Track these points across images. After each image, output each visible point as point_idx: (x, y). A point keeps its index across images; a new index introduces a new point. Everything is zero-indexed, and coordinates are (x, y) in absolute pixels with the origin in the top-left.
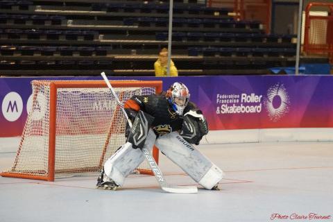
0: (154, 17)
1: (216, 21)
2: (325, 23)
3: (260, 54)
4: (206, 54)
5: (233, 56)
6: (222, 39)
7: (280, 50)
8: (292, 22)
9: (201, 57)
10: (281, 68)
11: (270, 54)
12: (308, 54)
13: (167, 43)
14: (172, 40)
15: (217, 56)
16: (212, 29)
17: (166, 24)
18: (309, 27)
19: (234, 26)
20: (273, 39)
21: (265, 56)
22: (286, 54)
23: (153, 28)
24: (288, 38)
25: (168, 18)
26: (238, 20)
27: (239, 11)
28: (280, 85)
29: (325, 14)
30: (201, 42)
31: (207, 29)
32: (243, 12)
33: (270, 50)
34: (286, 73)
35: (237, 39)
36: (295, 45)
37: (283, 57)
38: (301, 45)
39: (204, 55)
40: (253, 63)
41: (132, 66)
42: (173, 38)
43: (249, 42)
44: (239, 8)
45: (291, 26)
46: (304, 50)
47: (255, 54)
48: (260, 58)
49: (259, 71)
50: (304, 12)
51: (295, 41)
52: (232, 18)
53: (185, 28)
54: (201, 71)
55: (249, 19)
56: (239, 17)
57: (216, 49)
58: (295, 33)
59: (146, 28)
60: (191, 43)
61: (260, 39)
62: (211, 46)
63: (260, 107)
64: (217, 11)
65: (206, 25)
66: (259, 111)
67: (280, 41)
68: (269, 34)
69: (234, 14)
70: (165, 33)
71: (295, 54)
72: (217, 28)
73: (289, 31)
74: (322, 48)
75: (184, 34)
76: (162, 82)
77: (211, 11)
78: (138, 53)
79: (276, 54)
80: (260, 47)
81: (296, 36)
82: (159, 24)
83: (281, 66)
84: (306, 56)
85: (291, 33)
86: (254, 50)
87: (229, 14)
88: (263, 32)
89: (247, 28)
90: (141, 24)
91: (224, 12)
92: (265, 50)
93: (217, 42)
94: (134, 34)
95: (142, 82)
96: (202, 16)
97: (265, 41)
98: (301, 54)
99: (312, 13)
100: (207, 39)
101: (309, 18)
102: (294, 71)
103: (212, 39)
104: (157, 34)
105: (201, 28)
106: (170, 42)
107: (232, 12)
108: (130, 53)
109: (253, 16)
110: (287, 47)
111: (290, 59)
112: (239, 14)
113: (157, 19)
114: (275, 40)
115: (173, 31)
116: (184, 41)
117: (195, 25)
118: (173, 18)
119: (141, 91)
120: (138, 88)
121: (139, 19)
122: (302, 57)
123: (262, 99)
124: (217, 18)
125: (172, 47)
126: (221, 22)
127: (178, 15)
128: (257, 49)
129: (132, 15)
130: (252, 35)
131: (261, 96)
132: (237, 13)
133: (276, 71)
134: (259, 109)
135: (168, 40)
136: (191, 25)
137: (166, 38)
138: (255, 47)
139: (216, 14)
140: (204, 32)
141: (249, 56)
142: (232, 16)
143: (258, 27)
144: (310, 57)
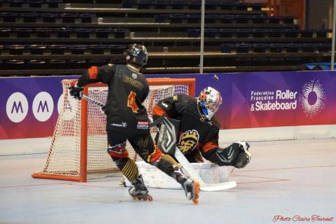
0: (187, 14)
1: (249, 17)
3: (295, 50)
4: (239, 50)
5: (267, 52)
6: (255, 35)
7: (315, 45)
9: (234, 53)
10: (316, 64)
11: (305, 49)
13: (200, 40)
14: (205, 37)
15: (250, 52)
16: (245, 25)
17: (198, 20)
19: (268, 21)
20: (307, 34)
21: (300, 52)
22: (321, 49)
23: (185, 24)
24: (323, 33)
25: (200, 14)
26: (272, 15)
27: (272, 6)
28: (315, 81)
30: (234, 38)
31: (240, 25)
32: (277, 7)
33: (304, 45)
34: (321, 69)
35: (271, 35)
36: (330, 40)
37: (318, 52)
39: (238, 52)
40: (288, 59)
41: (164, 64)
42: (206, 35)
43: (283, 37)
44: (272, 3)
45: (325, 20)
47: (289, 50)
48: (294, 53)
49: (294, 67)
51: (330, 35)
52: (265, 13)
53: (218, 24)
54: (235, 67)
55: (282, 14)
56: (272, 12)
57: (250, 45)
58: (330, 28)
59: (178, 25)
60: (225, 39)
61: (293, 35)
62: (245, 42)
63: (295, 103)
65: (239, 21)
66: (294, 108)
67: (315, 36)
68: (304, 29)
69: (267, 9)
70: (197, 30)
71: (330, 49)
72: (250, 23)
73: (323, 26)
75: (216, 30)
76: (194, 79)
77: (244, 7)
78: (170, 51)
79: (311, 50)
80: (295, 42)
81: (331, 31)
82: (190, 20)
83: (315, 61)
85: (326, 28)
86: (288, 45)
87: (263, 9)
88: (297, 27)
89: (281, 23)
90: (172, 21)
91: (257, 7)
92: (300, 45)
93: (250, 38)
94: (165, 31)
95: (174, 80)
96: (235, 12)
97: (299, 36)
100: (239, 35)
102: (330, 66)
103: (245, 35)
104: (189, 30)
105: (235, 24)
106: (202, 38)
107: (265, 7)
108: (162, 51)
109: (287, 11)
110: (322, 43)
111: (325, 55)
112: (272, 9)
113: (188, 16)
114: (310, 34)
115: (205, 28)
116: (216, 38)
117: (228, 21)
118: (205, 14)
119: (174, 89)
120: (171, 86)
121: (171, 16)
123: (297, 95)
124: (249, 14)
125: (205, 43)
126: (254, 17)
127: (210, 11)
128: (292, 44)
129: (164, 11)
130: (286, 30)
131: (296, 93)
132: (270, 8)
133: (311, 67)
134: (294, 106)
135: (200, 36)
136: (224, 21)
137: (198, 34)
138: (290, 42)
139: (249, 9)
140: (236, 28)
141: (284, 52)
142: (266, 11)
143: (292, 22)
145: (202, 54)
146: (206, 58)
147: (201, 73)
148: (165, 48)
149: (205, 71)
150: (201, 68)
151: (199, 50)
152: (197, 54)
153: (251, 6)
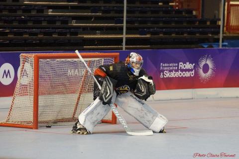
1: (160, 9)
4: (152, 33)
5: (173, 35)
7: (209, 30)
9: (148, 36)
10: (210, 44)
11: (201, 33)
12: (229, 33)
13: (123, 26)
15: (161, 35)
16: (157, 15)
17: (122, 12)
18: (230, 12)
19: (174, 12)
20: (203, 22)
21: (197, 35)
22: (213, 33)
23: (112, 14)
24: (214, 21)
25: (123, 7)
26: (177, 8)
27: (177, 2)
30: (149, 25)
31: (153, 15)
32: (181, 3)
33: (200, 30)
34: (212, 47)
36: (219, 26)
37: (210, 35)
38: (224, 26)
39: (151, 35)
40: (188, 40)
42: (127, 22)
43: (185, 24)
44: (177, 0)
45: (217, 12)
46: (227, 30)
47: (189, 33)
48: (193, 36)
49: (193, 46)
51: (219, 23)
52: (172, 6)
53: (137, 14)
54: (149, 46)
55: (185, 7)
56: (177, 6)
57: (161, 30)
60: (142, 26)
61: (194, 22)
62: (157, 28)
63: (193, 72)
64: (161, 2)
65: (153, 12)
66: (192, 76)
67: (208, 23)
68: (200, 18)
69: (174, 4)
70: (121, 18)
71: (219, 33)
72: (161, 14)
73: (215, 16)
75: (136, 19)
76: (118, 54)
77: (157, 2)
78: (101, 34)
80: (193, 28)
81: (220, 20)
82: (117, 12)
83: (209, 42)
84: (228, 35)
85: (217, 17)
86: (189, 30)
87: (170, 4)
88: (195, 17)
89: (184, 14)
90: (104, 12)
91: (166, 2)
93: (161, 25)
96: (150, 5)
97: (197, 24)
98: (223, 33)
101: (230, 6)
102: (219, 45)
104: (115, 19)
105: (149, 14)
107: (172, 2)
108: (95, 34)
109: (188, 6)
110: (213, 28)
111: (216, 37)
112: (177, 4)
113: (115, 8)
114: (205, 22)
115: (127, 17)
116: (136, 24)
119: (103, 61)
120: (101, 58)
121: (102, 8)
122: (225, 35)
123: (194, 66)
124: (161, 7)
126: (164, 9)
130: (187, 19)
131: (194, 64)
133: (206, 46)
134: (192, 74)
135: (123, 23)
136: (141, 12)
138: (190, 28)
139: (160, 4)
141: (185, 35)
143: (192, 13)
144: (231, 35)
145: (124, 36)
146: (127, 39)
147: (124, 49)
148: (98, 32)
149: (126, 48)
150: (124, 46)
151: (122, 34)
152: (121, 36)
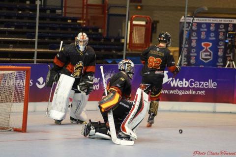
0: (26, 23)
1: (69, 26)
2: (143, 29)
6: (73, 38)
7: (113, 47)
8: (121, 28)
10: (113, 59)
11: (106, 50)
12: (131, 50)
13: (35, 41)
14: (38, 39)
17: (34, 27)
18: (133, 32)
19: (81, 30)
20: (108, 39)
21: (102, 51)
22: (117, 50)
23: (25, 30)
24: (118, 39)
25: (36, 23)
26: (84, 26)
27: (85, 20)
28: (112, 71)
29: (143, 23)
30: (58, 40)
31: (62, 31)
32: (88, 21)
33: (106, 47)
34: (116, 63)
36: (123, 44)
37: (114, 52)
38: (127, 44)
41: (10, 56)
42: (39, 37)
43: (91, 41)
44: (85, 18)
45: (120, 30)
46: (129, 47)
47: (95, 49)
48: (98, 52)
49: (98, 61)
50: (129, 21)
51: (123, 41)
52: (80, 24)
53: (47, 30)
55: (91, 25)
56: (84, 24)
58: (123, 36)
59: (20, 30)
60: (52, 41)
61: (99, 39)
62: (66, 43)
63: (98, 86)
65: (62, 29)
66: (97, 89)
67: (113, 41)
68: (105, 36)
69: (81, 22)
70: (33, 34)
71: (123, 50)
72: (70, 31)
73: (119, 35)
74: (141, 46)
75: (46, 35)
76: (30, 67)
77: (66, 19)
78: (14, 47)
79: (110, 50)
80: (99, 45)
81: (124, 38)
82: (29, 27)
83: (113, 58)
84: (130, 52)
85: (120, 36)
86: (95, 46)
87: (78, 21)
88: (101, 34)
89: (90, 31)
90: (16, 27)
91: (74, 20)
92: (102, 47)
93: (69, 41)
94: (11, 34)
95: (16, 67)
97: (102, 41)
98: (126, 50)
99: (135, 22)
100: (62, 38)
101: (132, 26)
103: (66, 38)
104: (27, 34)
105: (59, 31)
106: (36, 40)
107: (80, 20)
108: (8, 47)
109: (94, 23)
110: (117, 45)
111: (119, 54)
112: (85, 22)
113: (27, 24)
114: (110, 40)
115: (38, 33)
116: (46, 40)
117: (54, 29)
118: (39, 23)
119: (16, 74)
120: (14, 71)
121: (15, 24)
122: (127, 52)
123: (99, 80)
124: (69, 24)
125: (38, 43)
126: (72, 26)
127: (42, 21)
128: (97, 46)
129: (11, 20)
130: (94, 36)
131: (99, 79)
132: (83, 21)
133: (110, 62)
134: (97, 87)
135: (35, 38)
136: (51, 28)
137: (34, 37)
138: (96, 44)
139: (69, 21)
140: (60, 34)
142: (80, 23)
143: (98, 31)
144: (133, 52)
145: (36, 50)
146: (39, 53)
147: (35, 63)
148: (11, 45)
149: (37, 62)
150: (35, 60)
151: (34, 48)
152: (33, 50)
153: (70, 19)
